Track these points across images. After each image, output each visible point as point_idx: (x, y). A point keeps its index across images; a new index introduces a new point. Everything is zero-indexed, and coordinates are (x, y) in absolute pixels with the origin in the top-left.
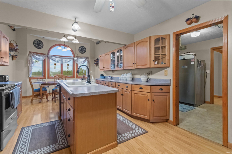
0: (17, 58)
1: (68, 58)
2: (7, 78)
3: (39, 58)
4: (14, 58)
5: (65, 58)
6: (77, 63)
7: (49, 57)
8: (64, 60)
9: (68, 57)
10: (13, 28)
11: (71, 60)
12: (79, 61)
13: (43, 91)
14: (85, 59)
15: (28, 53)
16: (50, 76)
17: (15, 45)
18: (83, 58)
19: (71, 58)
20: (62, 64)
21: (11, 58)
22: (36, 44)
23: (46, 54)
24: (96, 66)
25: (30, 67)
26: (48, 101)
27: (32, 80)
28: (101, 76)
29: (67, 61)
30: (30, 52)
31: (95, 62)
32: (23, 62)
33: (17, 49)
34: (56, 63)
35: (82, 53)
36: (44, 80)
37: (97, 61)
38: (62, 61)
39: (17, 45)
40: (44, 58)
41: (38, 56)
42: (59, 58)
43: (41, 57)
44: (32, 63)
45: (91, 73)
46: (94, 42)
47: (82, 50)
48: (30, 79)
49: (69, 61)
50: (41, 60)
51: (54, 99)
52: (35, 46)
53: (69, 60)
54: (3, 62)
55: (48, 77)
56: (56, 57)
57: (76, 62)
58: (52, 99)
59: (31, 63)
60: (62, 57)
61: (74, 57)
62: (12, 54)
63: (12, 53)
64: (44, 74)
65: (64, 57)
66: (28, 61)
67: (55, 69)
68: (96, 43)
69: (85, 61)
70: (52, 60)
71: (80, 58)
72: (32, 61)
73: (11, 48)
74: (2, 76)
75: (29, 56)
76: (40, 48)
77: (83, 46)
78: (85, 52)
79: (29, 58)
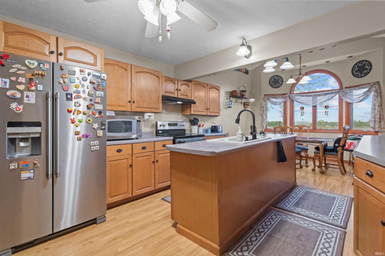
1: (326, 94)
3: (276, 102)
4: (246, 106)
6: (349, 101)
7: (291, 97)
8: (318, 98)
9: (326, 92)
11: (334, 97)
12: (352, 96)
14: (367, 89)
18: (362, 88)
19: (333, 93)
20: (316, 106)
22: (272, 82)
23: (287, 94)
29: (324, 100)
30: (265, 95)
34: (304, 106)
35: (361, 77)
38: (314, 101)
40: (285, 100)
41: (275, 98)
43: (280, 100)
44: (267, 110)
47: (362, 69)
49: (330, 99)
50: (280, 104)
52: (271, 86)
53: (328, 96)
54: (211, 112)
56: (303, 96)
60: (314, 94)
61: (341, 88)
66: (261, 107)
67: (302, 115)
69: (366, 95)
70: (298, 102)
71: (354, 89)
72: (266, 107)
73: (235, 95)
75: (264, 100)
76: (279, 87)
77: (363, 61)
78: (369, 73)
79: (263, 103)
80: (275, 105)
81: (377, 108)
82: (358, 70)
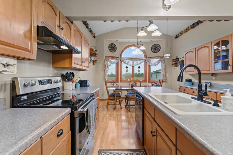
0: (96, 62)
1: (140, 60)
2: (87, 83)
3: (113, 62)
4: (95, 63)
5: (137, 60)
6: (150, 64)
7: (121, 59)
8: (135, 62)
10: (94, 35)
11: (143, 62)
12: (151, 62)
13: (117, 96)
14: (159, 59)
15: (105, 57)
16: (122, 80)
17: (95, 50)
18: (157, 58)
19: (143, 60)
20: (134, 66)
21: (92, 63)
22: (111, 48)
23: (118, 57)
24: (174, 67)
25: (106, 71)
26: (121, 108)
27: (107, 84)
28: (186, 81)
29: (138, 63)
30: (106, 56)
31: (174, 63)
32: (101, 66)
33: (96, 54)
34: (128, 66)
35: (156, 53)
36: (117, 83)
37: (177, 60)
38: (133, 63)
39: (96, 51)
40: (117, 62)
41: (113, 59)
42: (131, 60)
43: (114, 61)
44: (108, 67)
45: (167, 76)
46: (171, 37)
47: (156, 48)
48: (106, 82)
49: (141, 63)
50: (115, 64)
51: (127, 107)
52: (110, 50)
53: (140, 61)
54: (84, 66)
55: (121, 81)
56: (128, 60)
57: (148, 63)
58: (126, 107)
59: (106, 67)
60: (133, 59)
61: (146, 57)
62: (93, 60)
63: (93, 58)
64: (117, 77)
65: (135, 59)
66: (104, 65)
67: (126, 72)
68: (175, 37)
69: (159, 62)
70: (124, 62)
71: (153, 59)
72: (107, 65)
73: (92, 53)
74: (84, 81)
75: (105, 60)
76: (114, 52)
77: (157, 44)
78: (159, 51)
79: (105, 62)
80: (112, 64)
81: (164, 69)
82: (154, 49)
